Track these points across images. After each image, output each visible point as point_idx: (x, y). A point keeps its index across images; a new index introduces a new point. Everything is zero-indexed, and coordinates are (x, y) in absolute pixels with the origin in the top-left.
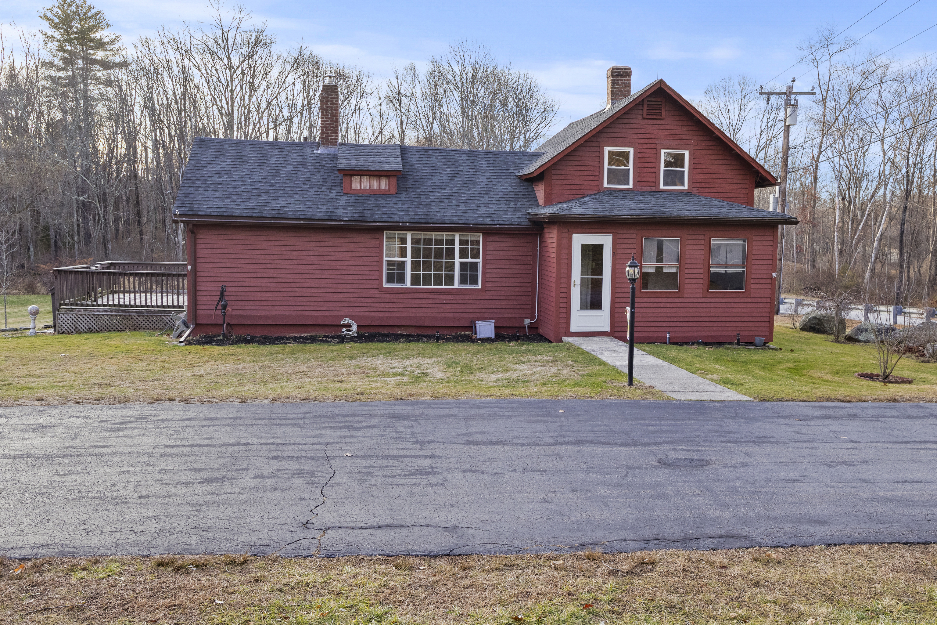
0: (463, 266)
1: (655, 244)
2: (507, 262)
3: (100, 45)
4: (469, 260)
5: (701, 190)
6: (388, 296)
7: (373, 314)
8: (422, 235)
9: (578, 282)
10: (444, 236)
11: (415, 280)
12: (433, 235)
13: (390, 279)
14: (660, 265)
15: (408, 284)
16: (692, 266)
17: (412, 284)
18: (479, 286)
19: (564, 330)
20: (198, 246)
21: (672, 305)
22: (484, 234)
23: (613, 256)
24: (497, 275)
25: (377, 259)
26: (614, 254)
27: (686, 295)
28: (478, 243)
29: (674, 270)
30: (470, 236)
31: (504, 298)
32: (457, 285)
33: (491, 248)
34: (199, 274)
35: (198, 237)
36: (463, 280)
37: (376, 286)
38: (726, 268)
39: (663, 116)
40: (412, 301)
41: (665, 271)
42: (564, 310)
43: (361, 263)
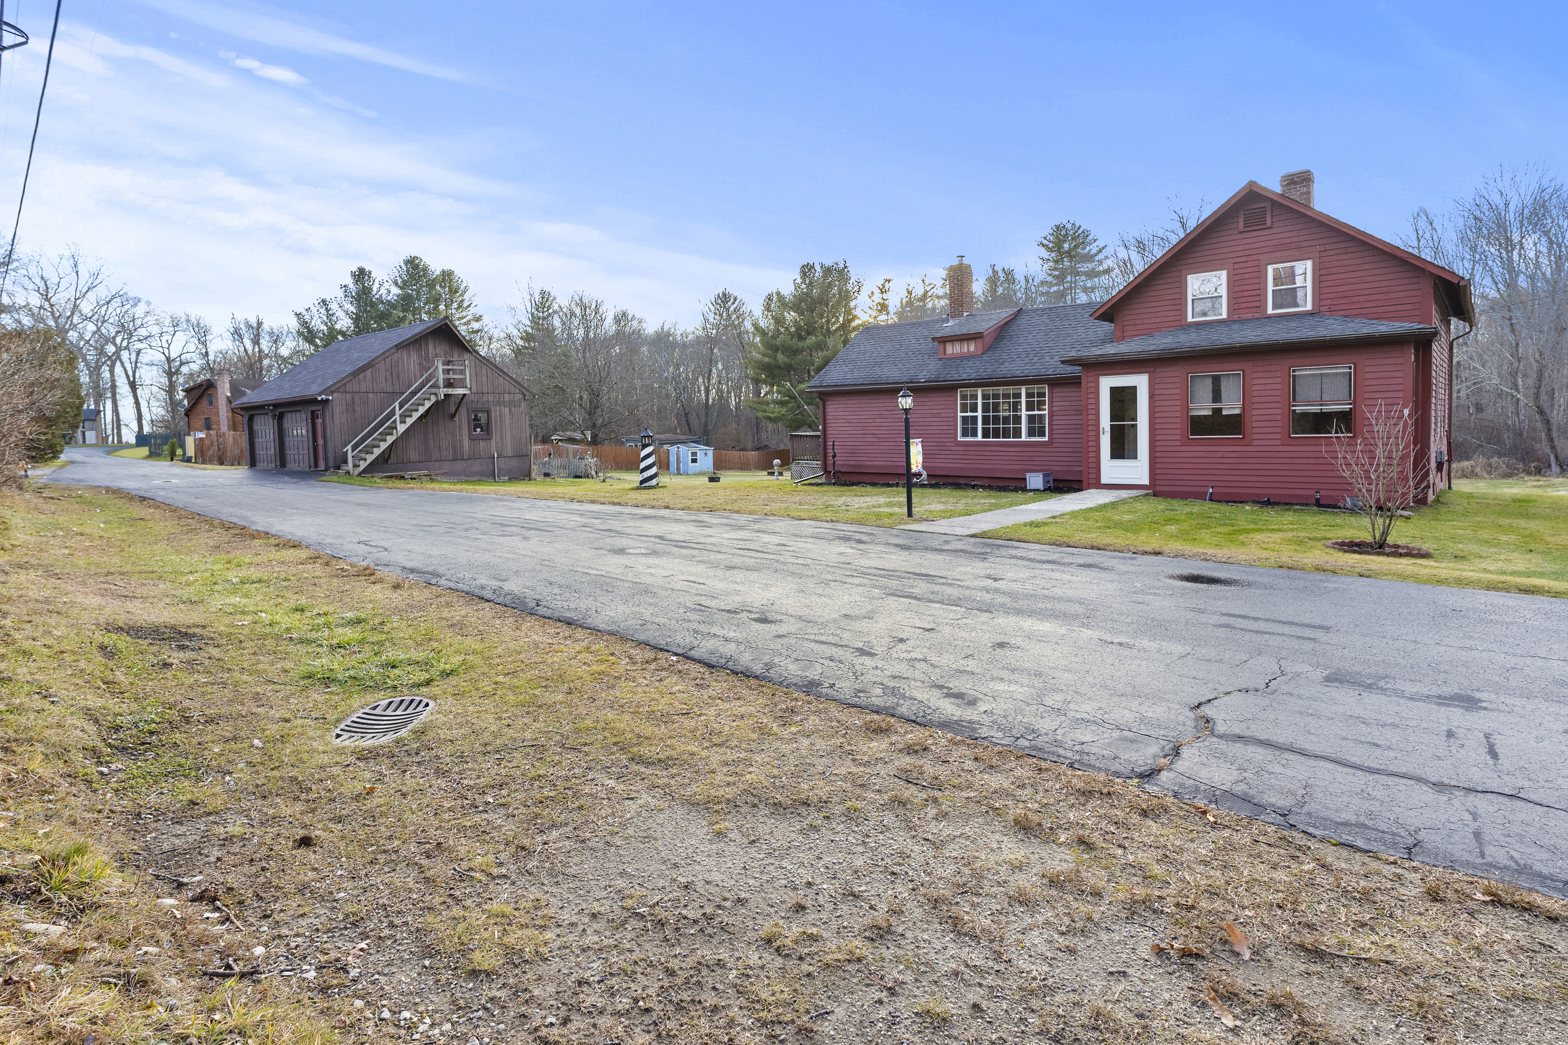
0: (1031, 419)
1: (1209, 383)
2: (1074, 413)
3: (1089, 258)
4: (1036, 412)
5: (1333, 308)
6: (961, 448)
7: (951, 465)
8: (990, 390)
9: (1108, 429)
10: (1011, 390)
11: (986, 434)
12: (1001, 390)
13: (965, 434)
14: (1217, 405)
15: (980, 438)
16: (1261, 406)
17: (983, 437)
18: (1046, 439)
19: (1094, 481)
20: (828, 410)
21: (1234, 455)
22: (1049, 385)
23: (1150, 398)
24: (1064, 427)
25: (952, 415)
26: (1152, 396)
27: (1255, 443)
28: (1043, 395)
29: (1237, 411)
30: (1035, 389)
31: (1071, 450)
32: (1024, 437)
33: (1058, 399)
34: (828, 432)
35: (827, 403)
36: (1031, 433)
37: (952, 440)
38: (1321, 405)
39: (1269, 223)
40: (983, 453)
41: (1224, 413)
42: (1094, 460)
43: (939, 419)
